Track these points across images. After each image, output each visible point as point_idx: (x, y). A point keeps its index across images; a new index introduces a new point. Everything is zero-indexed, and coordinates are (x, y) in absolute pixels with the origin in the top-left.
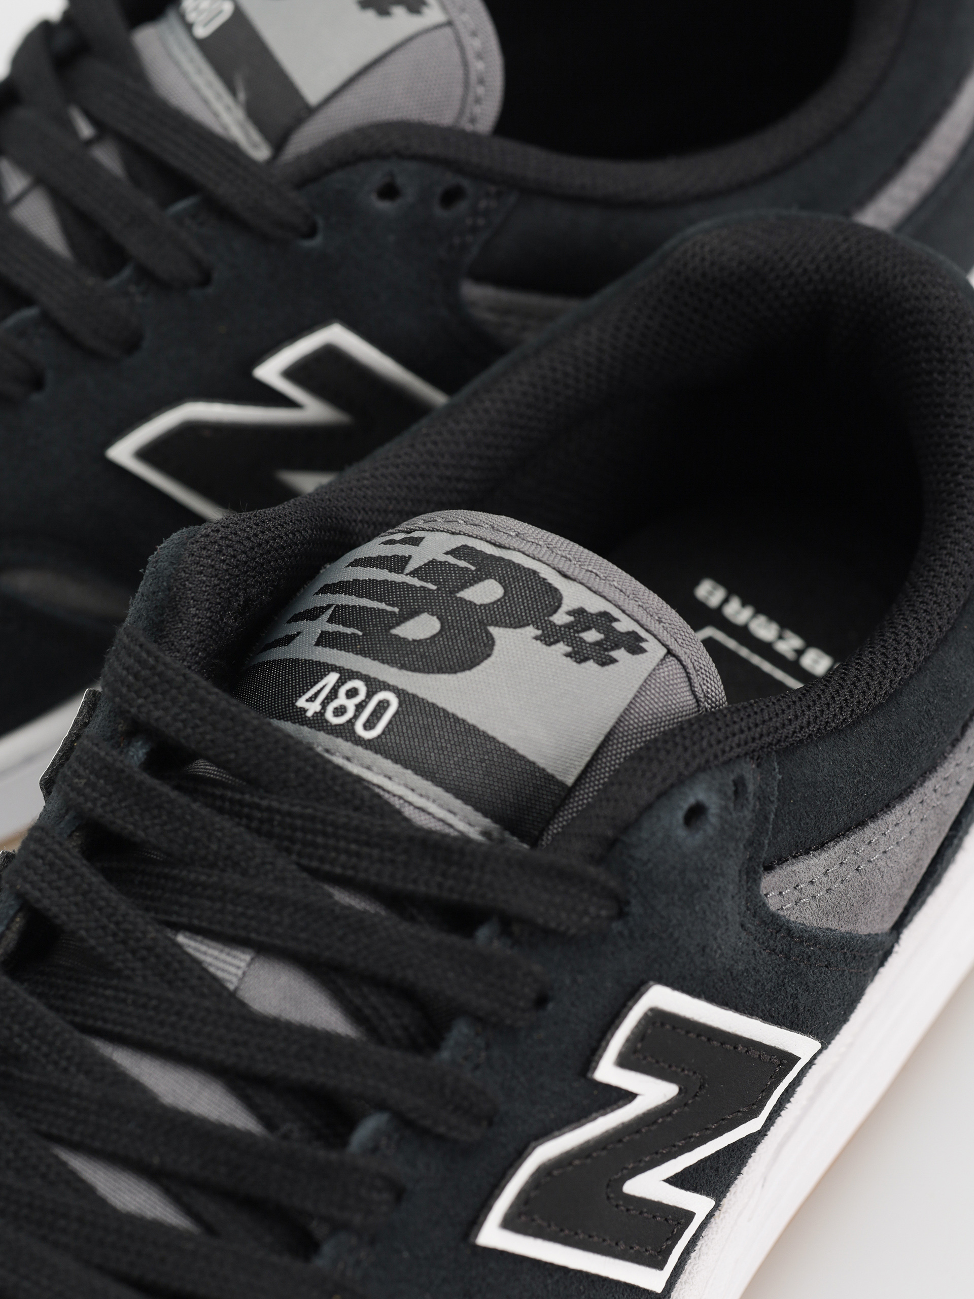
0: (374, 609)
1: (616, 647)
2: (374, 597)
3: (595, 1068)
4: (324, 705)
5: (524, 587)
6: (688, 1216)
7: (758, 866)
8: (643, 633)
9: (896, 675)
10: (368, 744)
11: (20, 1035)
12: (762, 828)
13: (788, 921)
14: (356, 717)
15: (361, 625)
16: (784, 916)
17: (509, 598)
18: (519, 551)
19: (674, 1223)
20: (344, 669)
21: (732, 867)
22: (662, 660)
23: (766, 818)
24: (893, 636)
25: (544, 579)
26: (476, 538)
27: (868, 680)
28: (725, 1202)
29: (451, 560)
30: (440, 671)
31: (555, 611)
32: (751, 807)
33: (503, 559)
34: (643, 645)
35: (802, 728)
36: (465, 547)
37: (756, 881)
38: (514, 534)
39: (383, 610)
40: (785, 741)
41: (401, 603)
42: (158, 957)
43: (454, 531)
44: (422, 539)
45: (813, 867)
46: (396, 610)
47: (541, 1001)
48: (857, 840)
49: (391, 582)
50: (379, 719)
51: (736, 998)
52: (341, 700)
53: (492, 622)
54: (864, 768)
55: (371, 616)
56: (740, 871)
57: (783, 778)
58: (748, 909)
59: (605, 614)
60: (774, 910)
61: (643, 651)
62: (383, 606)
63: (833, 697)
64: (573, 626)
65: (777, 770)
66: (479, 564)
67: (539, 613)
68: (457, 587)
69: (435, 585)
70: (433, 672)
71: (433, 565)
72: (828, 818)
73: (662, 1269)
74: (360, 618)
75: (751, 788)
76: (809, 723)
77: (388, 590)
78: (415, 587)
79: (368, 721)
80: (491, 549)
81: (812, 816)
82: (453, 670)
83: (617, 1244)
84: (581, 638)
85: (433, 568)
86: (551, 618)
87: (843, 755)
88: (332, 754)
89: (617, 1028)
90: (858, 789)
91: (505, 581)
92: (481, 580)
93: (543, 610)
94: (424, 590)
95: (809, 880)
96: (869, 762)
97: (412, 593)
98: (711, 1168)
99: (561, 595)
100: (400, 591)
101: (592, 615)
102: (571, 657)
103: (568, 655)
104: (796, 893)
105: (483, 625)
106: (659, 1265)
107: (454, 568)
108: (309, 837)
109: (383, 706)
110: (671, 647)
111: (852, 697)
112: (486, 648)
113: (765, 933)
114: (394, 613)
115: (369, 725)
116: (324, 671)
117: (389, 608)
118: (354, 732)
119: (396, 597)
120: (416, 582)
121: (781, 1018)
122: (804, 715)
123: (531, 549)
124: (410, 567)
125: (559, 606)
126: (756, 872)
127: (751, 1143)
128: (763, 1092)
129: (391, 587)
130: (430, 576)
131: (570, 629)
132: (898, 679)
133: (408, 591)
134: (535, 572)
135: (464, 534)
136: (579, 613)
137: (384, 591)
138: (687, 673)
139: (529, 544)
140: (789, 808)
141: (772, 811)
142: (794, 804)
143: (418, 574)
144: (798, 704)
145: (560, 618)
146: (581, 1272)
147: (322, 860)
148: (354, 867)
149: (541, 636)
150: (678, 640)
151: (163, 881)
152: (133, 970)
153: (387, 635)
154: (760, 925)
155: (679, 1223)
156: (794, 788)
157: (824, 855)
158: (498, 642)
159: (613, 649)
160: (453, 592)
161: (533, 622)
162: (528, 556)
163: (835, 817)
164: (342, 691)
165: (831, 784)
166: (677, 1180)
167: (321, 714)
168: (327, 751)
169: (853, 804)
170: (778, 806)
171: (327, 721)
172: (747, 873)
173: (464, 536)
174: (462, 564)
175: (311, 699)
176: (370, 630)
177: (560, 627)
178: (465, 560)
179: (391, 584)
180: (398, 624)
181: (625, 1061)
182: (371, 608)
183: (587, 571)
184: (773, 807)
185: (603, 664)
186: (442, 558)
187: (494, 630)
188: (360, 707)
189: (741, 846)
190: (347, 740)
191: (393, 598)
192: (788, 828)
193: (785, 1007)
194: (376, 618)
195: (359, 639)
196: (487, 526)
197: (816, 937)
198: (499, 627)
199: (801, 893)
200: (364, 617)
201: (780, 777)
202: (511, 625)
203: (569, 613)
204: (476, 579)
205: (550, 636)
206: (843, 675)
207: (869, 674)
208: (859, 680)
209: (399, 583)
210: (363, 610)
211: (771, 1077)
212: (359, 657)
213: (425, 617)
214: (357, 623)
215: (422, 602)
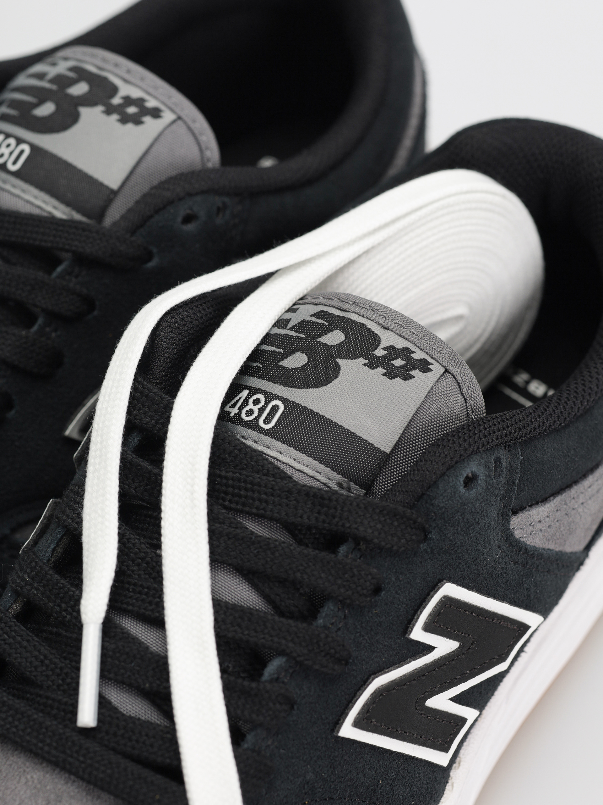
0: (269, 351)
1: (413, 369)
2: (269, 344)
3: (411, 632)
4: (240, 409)
5: (357, 334)
6: (464, 720)
7: (509, 511)
8: (430, 360)
9: (590, 397)
10: (266, 433)
11: (66, 610)
12: (511, 488)
13: (526, 545)
14: (259, 416)
15: (262, 361)
16: (524, 542)
17: (348, 341)
18: (356, 313)
19: (455, 725)
20: (252, 387)
21: (493, 512)
22: (441, 376)
23: (514, 483)
24: (588, 374)
25: (369, 329)
26: (329, 306)
27: (574, 400)
28: (484, 712)
29: (314, 319)
30: (309, 386)
31: (376, 349)
32: (504, 476)
33: (345, 318)
34: (430, 367)
35: (535, 429)
36: (323, 311)
37: (508, 521)
38: (351, 303)
39: (274, 351)
40: (525, 436)
41: (285, 347)
42: (147, 563)
43: (316, 303)
44: (298, 309)
45: (541, 512)
46: (282, 351)
47: (377, 590)
48: (567, 496)
49: (279, 334)
50: (273, 417)
51: (494, 590)
52: (250, 406)
53: (339, 356)
54: (572, 453)
55: (268, 355)
56: (498, 514)
57: (523, 459)
58: (502, 537)
59: (407, 349)
60: (518, 537)
61: (430, 370)
62: (274, 349)
63: (554, 411)
64: (387, 357)
65: (520, 454)
66: (330, 321)
67: (367, 350)
68: (317, 336)
69: (304, 335)
70: (304, 388)
71: (303, 323)
72: (550, 483)
73: (447, 752)
74: (261, 356)
75: (504, 464)
76: (539, 426)
77: (277, 339)
78: (293, 337)
79: (266, 418)
80: (338, 312)
81: (541, 482)
82: (316, 386)
83: (421, 737)
84: (392, 364)
85: (303, 325)
86: (374, 353)
87: (559, 445)
88: (246, 439)
89: (424, 608)
90: (568, 465)
91: (346, 331)
92: (331, 330)
93: (369, 348)
94: (298, 338)
95: (538, 520)
96: (574, 449)
97: (291, 341)
98: (477, 692)
99: (380, 338)
100: (284, 340)
101: (398, 349)
102: (386, 376)
103: (384, 374)
104: (531, 528)
105: (333, 358)
106: (446, 750)
107: (315, 324)
108: (236, 491)
109: (275, 409)
110: (447, 368)
111: (565, 410)
112: (335, 372)
113: (512, 552)
114: (281, 352)
115: (267, 421)
116: (240, 389)
117: (277, 350)
118: (259, 425)
119: (282, 343)
120: (294, 334)
121: (520, 602)
122: (537, 421)
123: (362, 311)
124: (290, 325)
125: (379, 345)
126: (507, 515)
127: (501, 676)
128: (508, 646)
129: (279, 337)
130: (302, 330)
131: (385, 359)
132: (592, 399)
133: (289, 339)
134: (364, 325)
135: (323, 305)
136: (390, 349)
137: (275, 340)
138: (458, 383)
139: (361, 308)
140: (527, 477)
141: (517, 478)
142: (530, 474)
143: (294, 329)
144: (533, 415)
145: (379, 352)
146: (399, 753)
147: (244, 504)
148: (264, 509)
149: (368, 363)
150: (452, 363)
151: (148, 519)
152: (133, 571)
153: (276, 366)
154: (509, 547)
155: (458, 725)
156: (530, 465)
157: (547, 505)
158: (342, 368)
159: (411, 370)
160: (315, 338)
161: (363, 355)
162: (360, 315)
163: (554, 482)
164: (251, 401)
165: (552, 463)
166: (457, 699)
167: (239, 414)
168: (243, 437)
169: (565, 475)
170: (521, 475)
171: (242, 419)
172: (502, 516)
173: (322, 306)
174: (320, 321)
175: (233, 406)
176: (267, 363)
177: (379, 357)
178: (322, 319)
179: (279, 336)
180: (283, 359)
181: (428, 628)
182: (267, 350)
183: (396, 323)
184: (518, 476)
185: (405, 379)
186: (309, 318)
187: (339, 361)
188: (261, 410)
189: (499, 499)
190: (254, 430)
191: (280, 344)
192: (527, 488)
193: (523, 596)
194: (270, 356)
195: (260, 369)
196: (336, 299)
197: (542, 555)
198: (343, 359)
199: (534, 527)
200: (263, 356)
201: (522, 458)
202: (350, 357)
203: (384, 349)
204: (328, 330)
205: (373, 363)
206: (559, 397)
207: (574, 397)
208: (569, 400)
209: (284, 335)
210: (263, 351)
211: (514, 638)
212: (261, 380)
213: (298, 354)
214: (259, 359)
215: (297, 345)
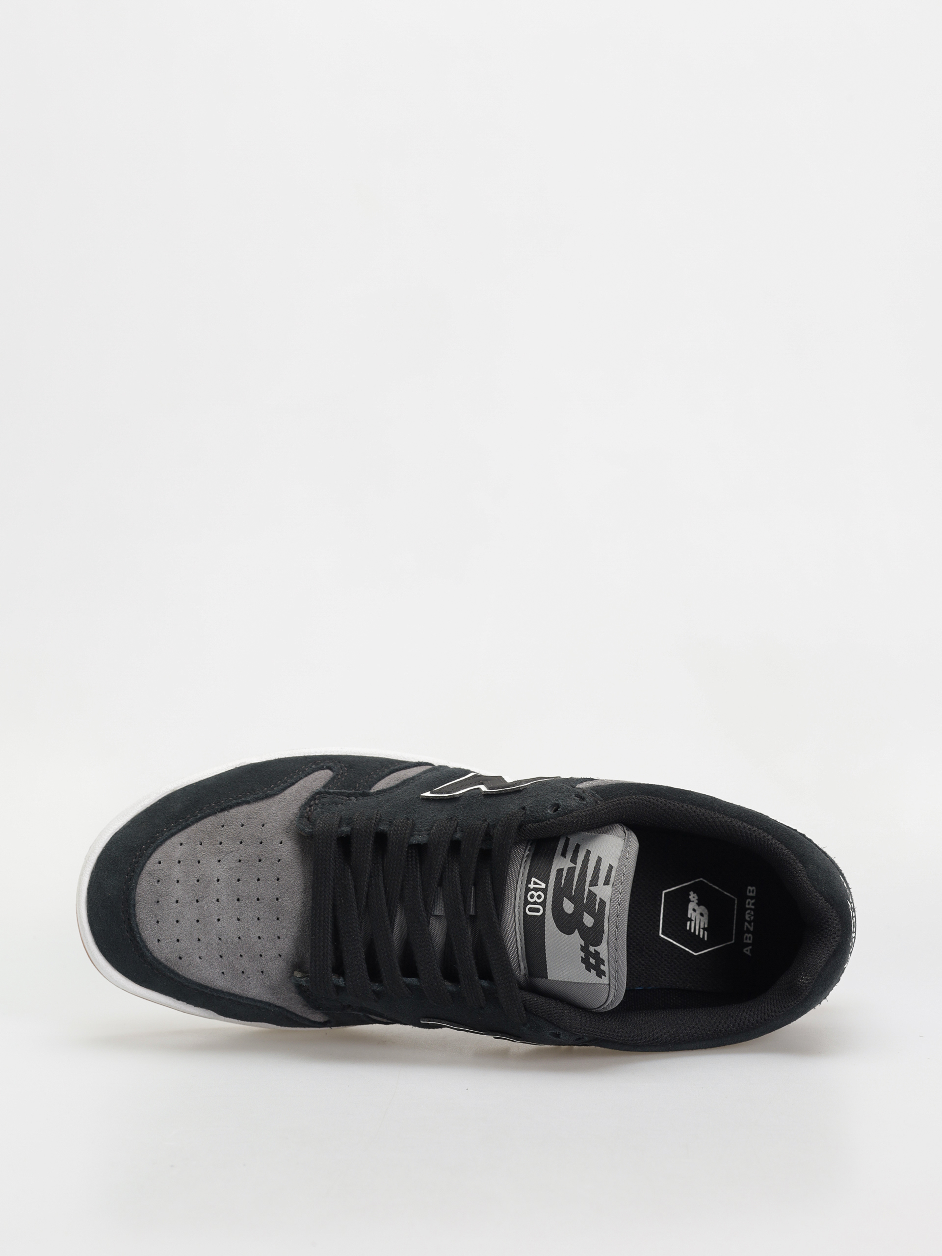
1: (596, 970)
4: (534, 889)
5: (596, 931)
8: (607, 975)
10: (525, 912)
14: (532, 903)
15: (565, 884)
17: (590, 929)
20: (548, 888)
25: (603, 938)
29: (598, 902)
30: (557, 923)
31: (593, 946)
34: (603, 977)
36: (605, 903)
50: (533, 912)
52: (537, 894)
53: (579, 929)
59: (603, 961)
61: (601, 978)
64: (592, 954)
66: (599, 912)
67: (590, 941)
68: (588, 911)
69: (587, 901)
70: (555, 920)
71: (594, 896)
82: (558, 926)
84: (590, 958)
86: (591, 946)
91: (596, 924)
92: (593, 916)
93: (592, 942)
99: (600, 944)
101: (600, 957)
102: (582, 959)
103: (582, 957)
105: (577, 927)
107: (595, 904)
109: (538, 910)
110: (611, 985)
112: (569, 932)
114: (573, 894)
115: (531, 910)
116: (545, 882)
117: (574, 891)
124: (593, 889)
125: (596, 946)
130: (590, 898)
131: (590, 953)
134: (603, 932)
136: (597, 953)
143: (589, 893)
145: (592, 949)
149: (583, 946)
153: (562, 897)
158: (573, 934)
159: (594, 969)
160: (585, 910)
161: (586, 941)
164: (540, 892)
167: (530, 890)
171: (528, 894)
174: (597, 906)
175: (534, 883)
177: (589, 950)
178: (599, 906)
180: (568, 899)
185: (587, 969)
186: (598, 898)
187: (576, 930)
188: (536, 902)
190: (524, 905)
195: (560, 887)
198: (579, 932)
202: (581, 935)
203: (595, 950)
204: (593, 914)
205: (584, 949)
212: (553, 891)
213: (573, 906)
